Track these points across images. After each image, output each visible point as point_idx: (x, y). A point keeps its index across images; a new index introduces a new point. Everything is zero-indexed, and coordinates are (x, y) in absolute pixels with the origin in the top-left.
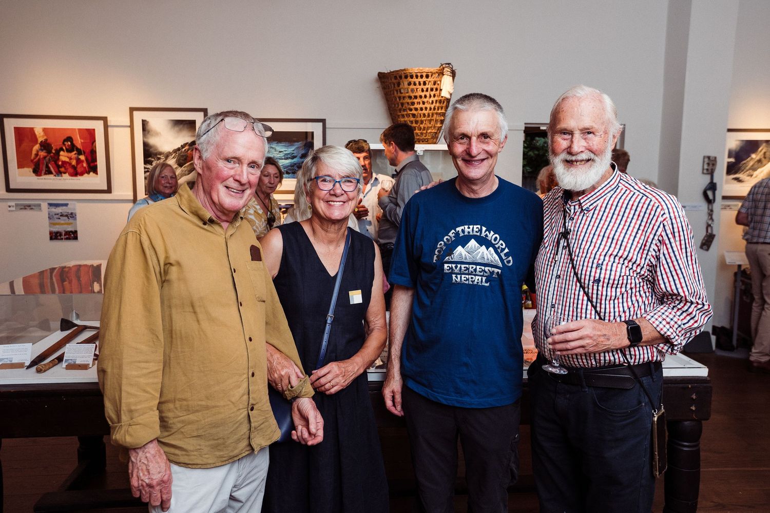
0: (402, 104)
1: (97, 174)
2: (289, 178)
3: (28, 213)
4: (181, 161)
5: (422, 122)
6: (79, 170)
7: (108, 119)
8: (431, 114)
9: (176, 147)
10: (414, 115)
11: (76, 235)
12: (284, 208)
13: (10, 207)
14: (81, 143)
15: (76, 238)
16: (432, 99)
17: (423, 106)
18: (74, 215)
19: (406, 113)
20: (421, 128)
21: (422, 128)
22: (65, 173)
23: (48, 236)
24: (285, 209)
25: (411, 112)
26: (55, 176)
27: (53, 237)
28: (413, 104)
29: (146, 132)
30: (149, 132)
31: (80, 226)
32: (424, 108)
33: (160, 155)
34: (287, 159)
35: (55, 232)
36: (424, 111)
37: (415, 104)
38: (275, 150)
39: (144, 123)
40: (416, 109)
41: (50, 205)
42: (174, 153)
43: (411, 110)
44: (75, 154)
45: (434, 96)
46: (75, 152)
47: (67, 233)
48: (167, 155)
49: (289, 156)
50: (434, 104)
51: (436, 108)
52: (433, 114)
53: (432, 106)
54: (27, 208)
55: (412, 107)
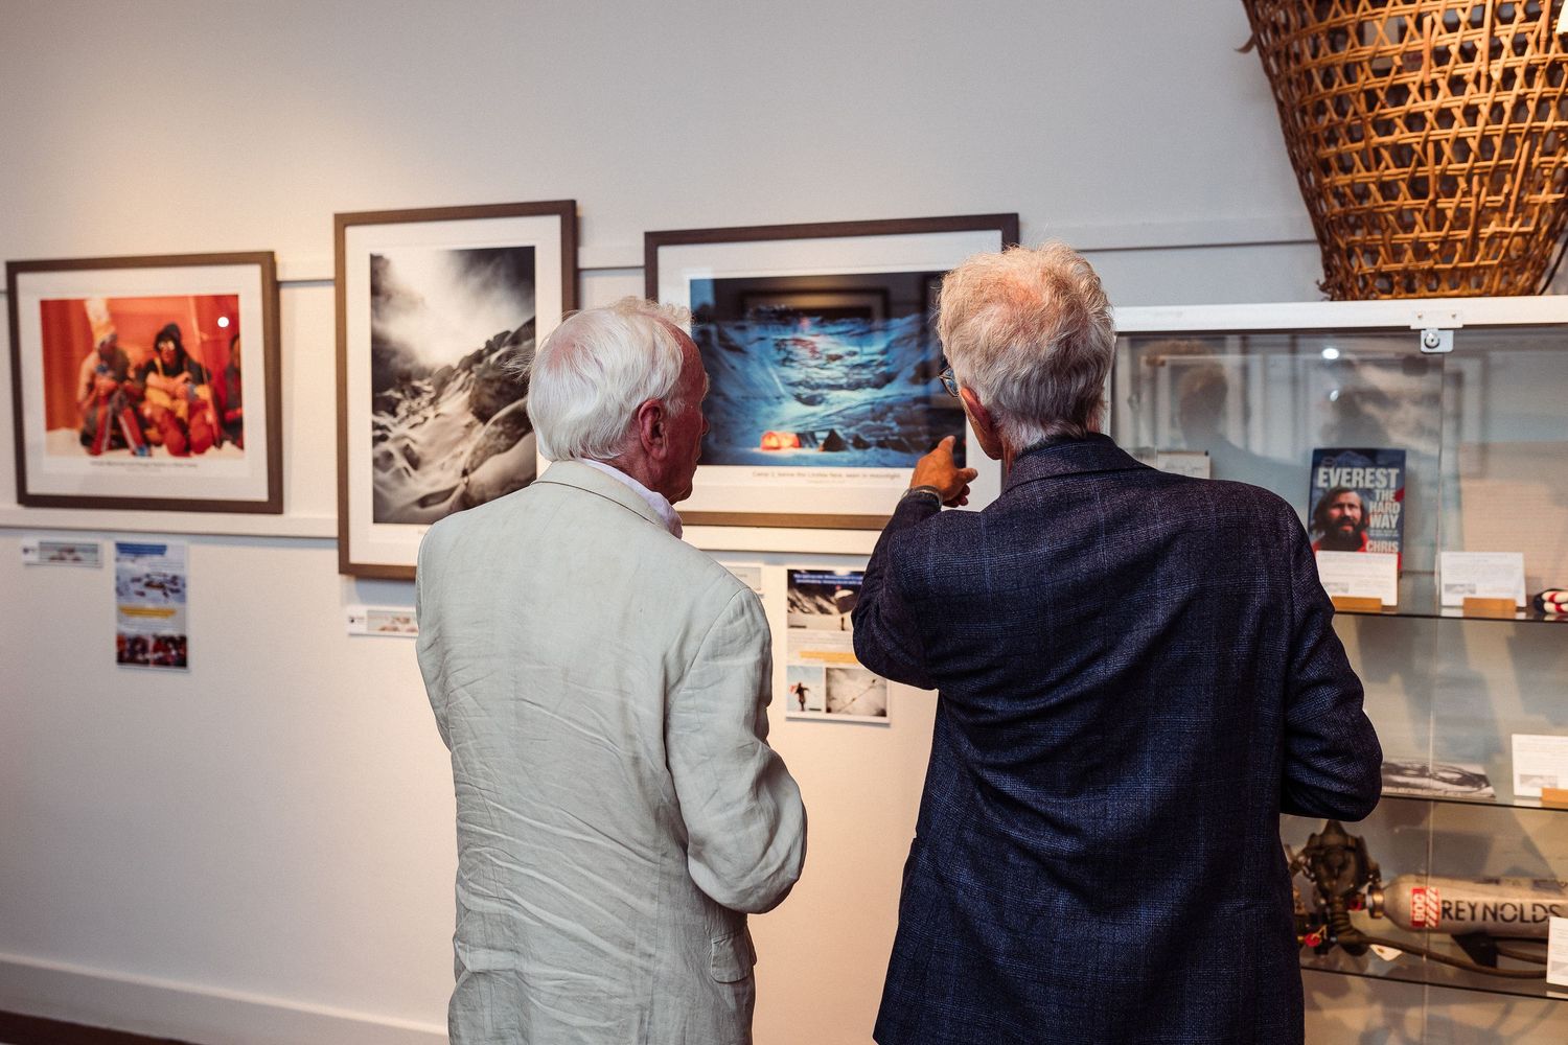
0: (1340, 104)
1: (241, 447)
2: (864, 464)
3: (67, 572)
4: (487, 401)
5: (1449, 185)
6: (197, 434)
7: (279, 259)
8: (1497, 142)
9: (470, 351)
10: (1402, 154)
11: (181, 652)
12: (844, 587)
13: (26, 551)
14: (203, 343)
15: (182, 662)
16: (1507, 59)
17: (1456, 103)
18: (179, 587)
19: (1360, 145)
20: (1441, 213)
21: (1450, 214)
22: (158, 444)
23: (113, 650)
24: (846, 593)
25: (1387, 139)
26: (134, 453)
27: (126, 655)
28: (1399, 94)
29: (381, 299)
30: (389, 297)
31: (198, 623)
32: (1458, 113)
33: (421, 379)
34: (857, 386)
35: (129, 640)
36: (1459, 128)
37: (1408, 93)
38: (814, 351)
39: (377, 264)
40: (1415, 121)
41: (123, 548)
42: (464, 370)
43: (1386, 127)
44: (187, 380)
45: (1520, 46)
46: (186, 375)
47: (163, 643)
48: (443, 380)
49: (866, 374)
50: (1518, 88)
51: (1531, 106)
52: (1509, 139)
53: (1508, 99)
54: (66, 555)
55: (1391, 112)
